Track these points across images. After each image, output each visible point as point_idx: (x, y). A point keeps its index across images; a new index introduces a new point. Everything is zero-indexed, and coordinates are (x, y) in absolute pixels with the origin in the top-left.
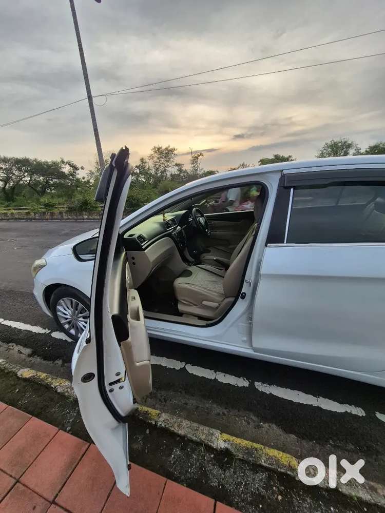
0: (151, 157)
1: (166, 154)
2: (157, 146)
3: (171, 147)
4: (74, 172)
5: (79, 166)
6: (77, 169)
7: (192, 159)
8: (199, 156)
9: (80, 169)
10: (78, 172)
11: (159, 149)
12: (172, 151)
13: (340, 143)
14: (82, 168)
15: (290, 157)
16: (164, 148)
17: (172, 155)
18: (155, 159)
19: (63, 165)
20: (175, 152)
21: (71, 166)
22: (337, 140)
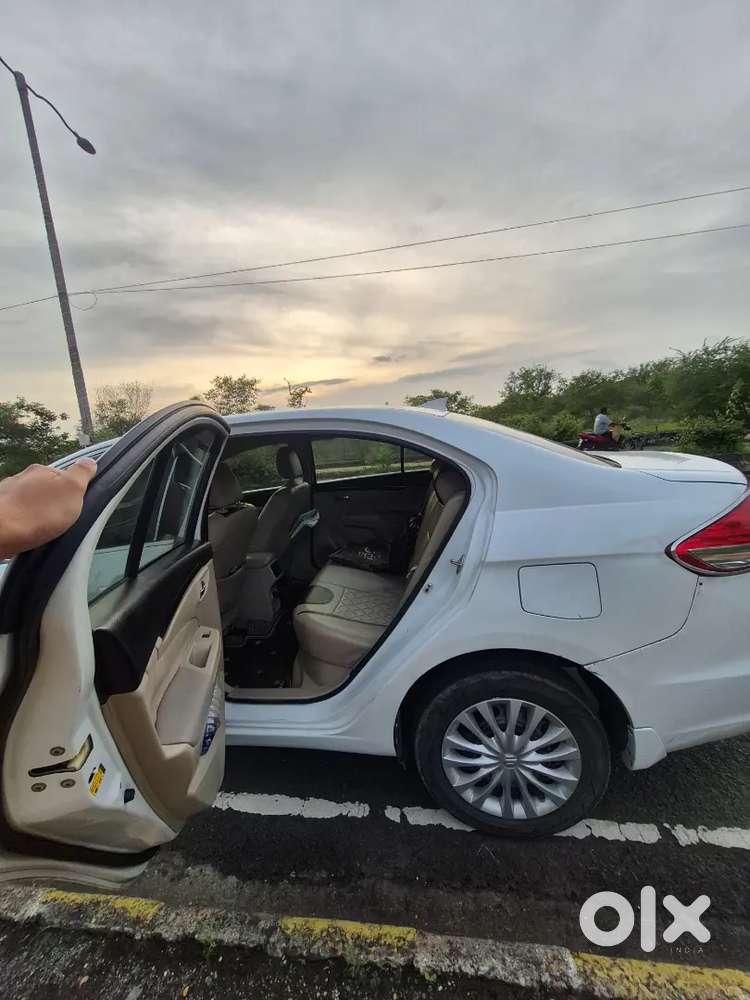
0: (211, 395)
1: (239, 389)
2: (222, 376)
3: (249, 378)
4: (44, 425)
5: (57, 413)
6: (52, 418)
7: (291, 397)
8: (304, 392)
9: (59, 419)
10: (53, 425)
11: (226, 381)
12: (251, 384)
13: (533, 371)
14: (64, 417)
15: (458, 393)
16: (235, 378)
17: (253, 391)
18: (219, 399)
19: (23, 412)
20: (257, 386)
21: (37, 413)
22: (529, 366)
